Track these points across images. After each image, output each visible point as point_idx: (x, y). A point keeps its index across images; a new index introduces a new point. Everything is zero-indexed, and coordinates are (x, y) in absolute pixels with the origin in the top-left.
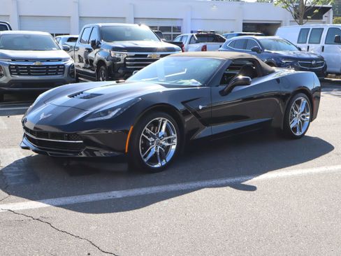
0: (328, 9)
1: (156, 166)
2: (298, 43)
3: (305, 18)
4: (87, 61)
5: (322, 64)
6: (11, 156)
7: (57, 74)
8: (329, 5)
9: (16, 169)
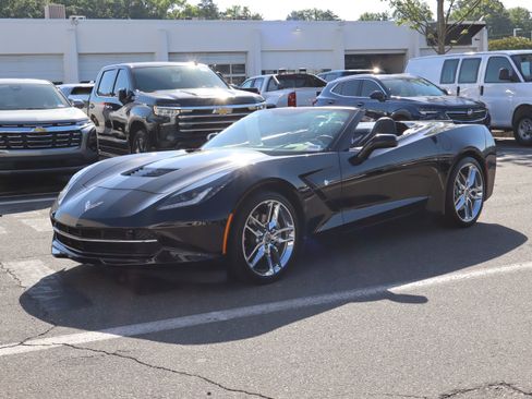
0: (480, 27)
1: (267, 274)
2: (442, 82)
3: (448, 42)
4: (108, 124)
5: (483, 114)
6: (31, 272)
7: (69, 146)
8: (480, 21)
9: (48, 289)
